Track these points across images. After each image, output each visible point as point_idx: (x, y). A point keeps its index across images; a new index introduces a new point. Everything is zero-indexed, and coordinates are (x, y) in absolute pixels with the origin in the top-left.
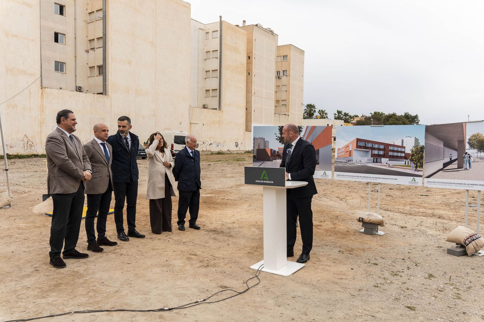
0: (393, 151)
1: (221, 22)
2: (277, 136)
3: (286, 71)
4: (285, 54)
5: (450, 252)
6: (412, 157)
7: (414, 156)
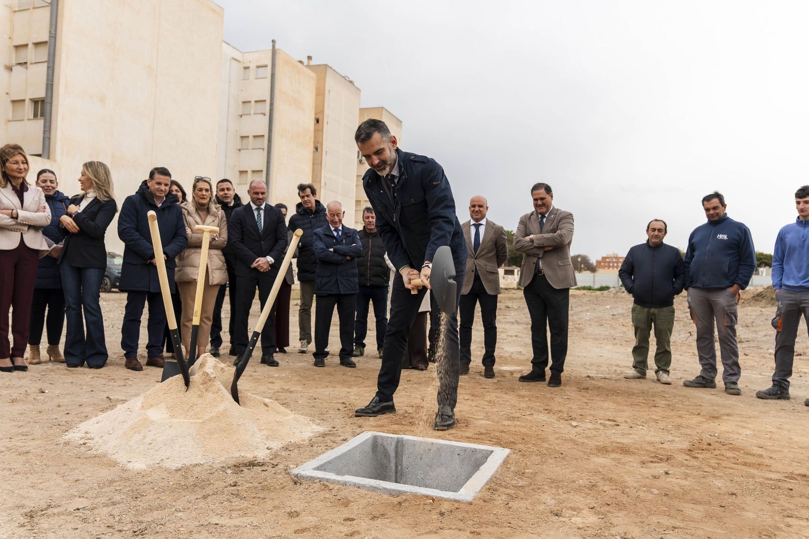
1: (274, 52)
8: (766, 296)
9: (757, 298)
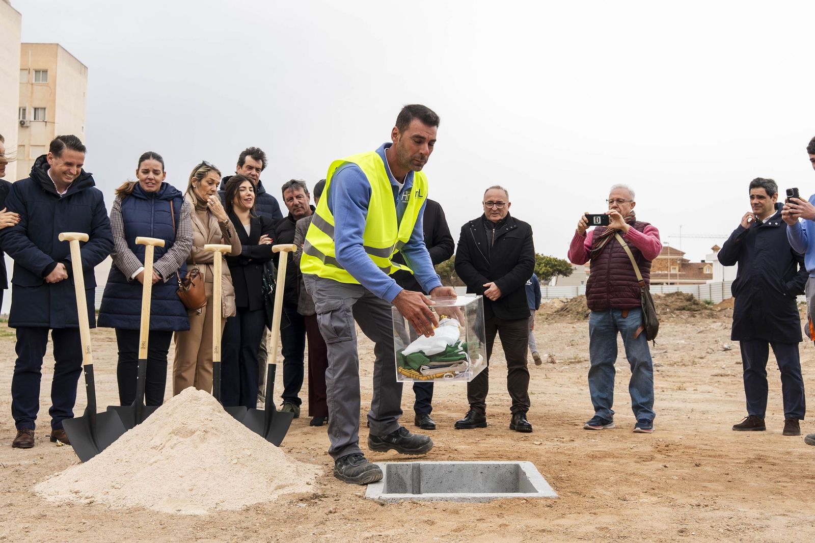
3: (45, 109)
4: (41, 66)
8: (571, 310)
9: (562, 312)
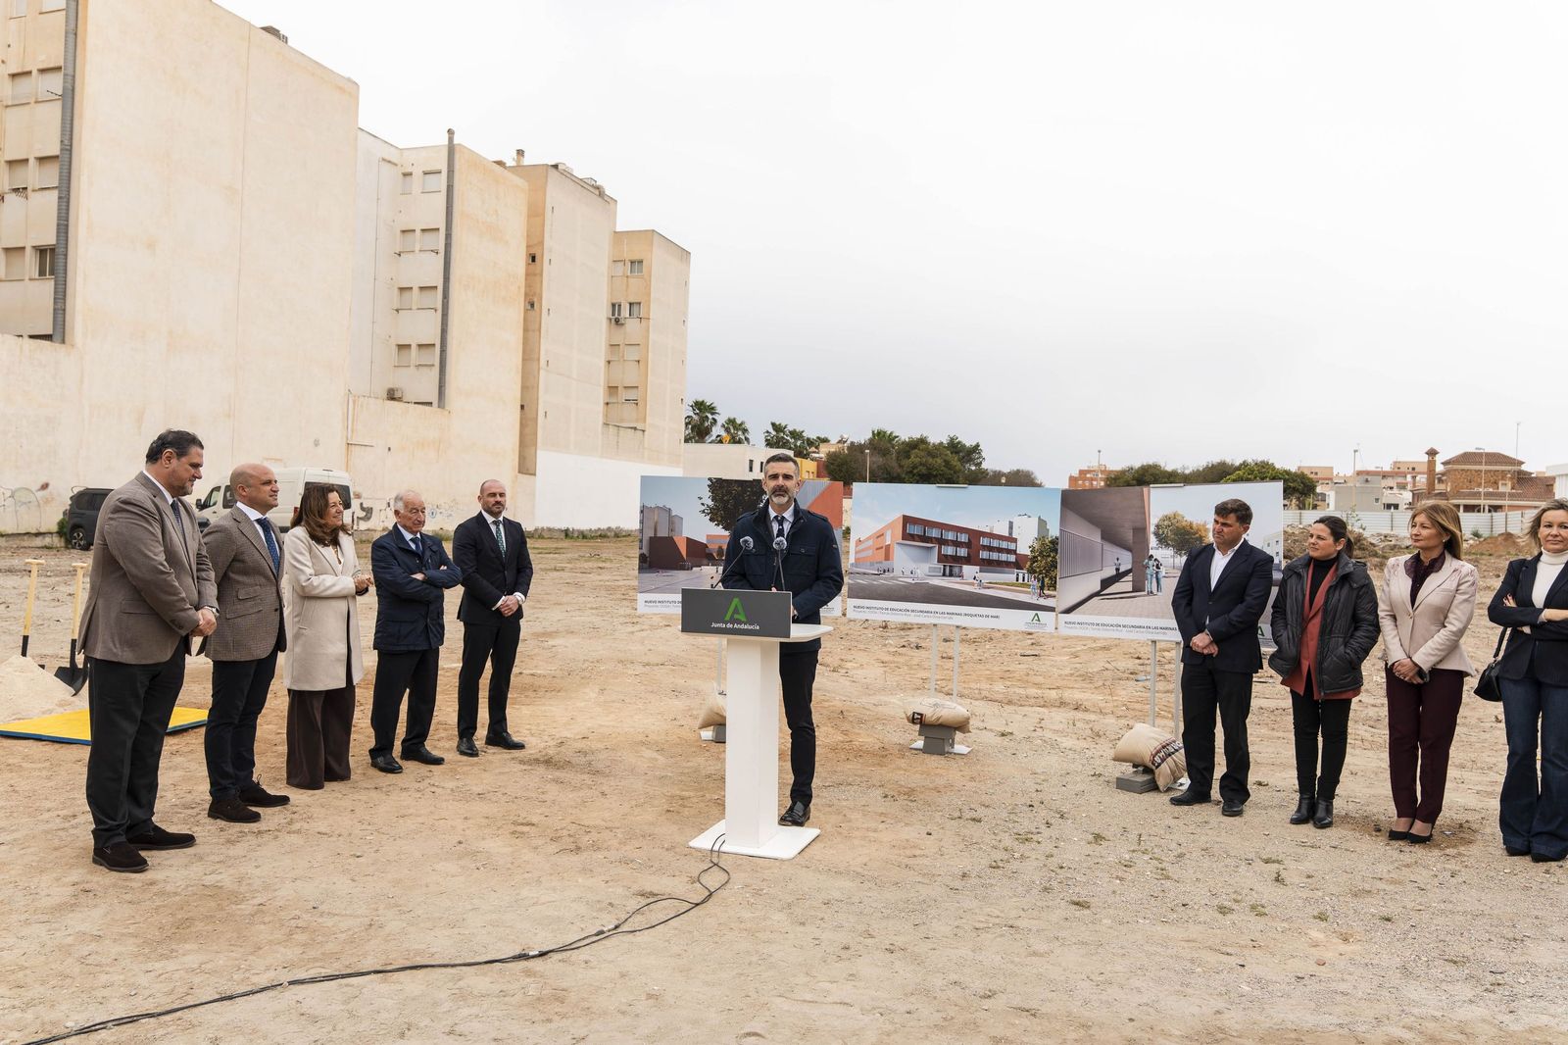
0: (990, 549)
1: (451, 149)
2: (703, 504)
3: (640, 303)
4: (636, 257)
5: (1123, 784)
6: (1032, 564)
7: (1037, 561)
